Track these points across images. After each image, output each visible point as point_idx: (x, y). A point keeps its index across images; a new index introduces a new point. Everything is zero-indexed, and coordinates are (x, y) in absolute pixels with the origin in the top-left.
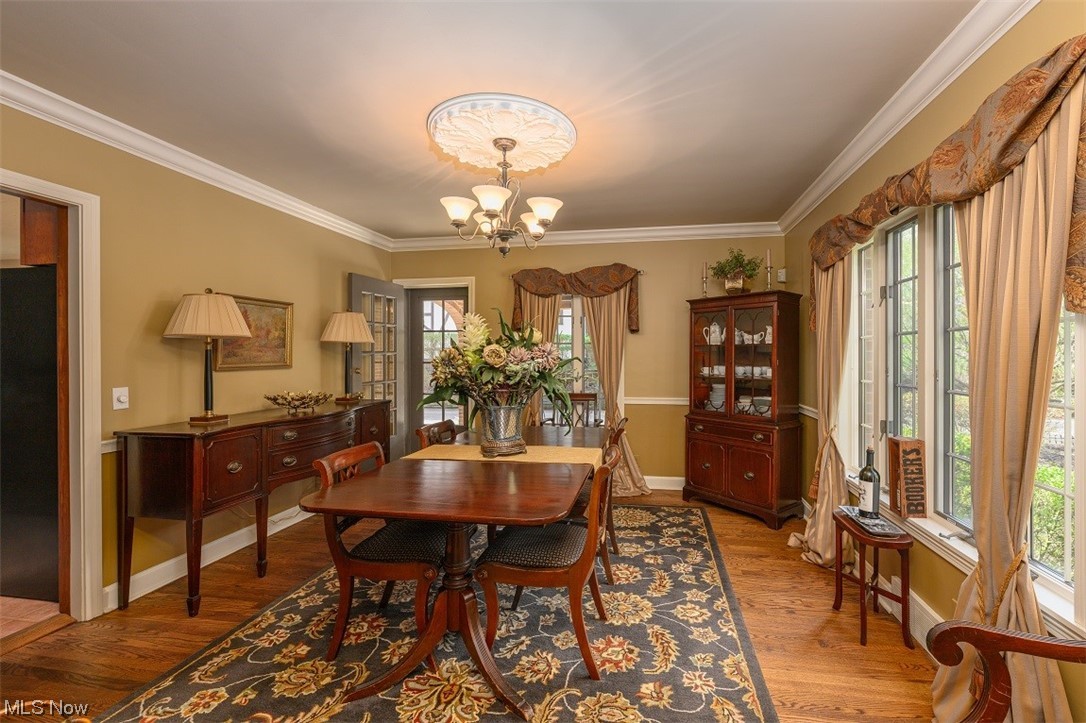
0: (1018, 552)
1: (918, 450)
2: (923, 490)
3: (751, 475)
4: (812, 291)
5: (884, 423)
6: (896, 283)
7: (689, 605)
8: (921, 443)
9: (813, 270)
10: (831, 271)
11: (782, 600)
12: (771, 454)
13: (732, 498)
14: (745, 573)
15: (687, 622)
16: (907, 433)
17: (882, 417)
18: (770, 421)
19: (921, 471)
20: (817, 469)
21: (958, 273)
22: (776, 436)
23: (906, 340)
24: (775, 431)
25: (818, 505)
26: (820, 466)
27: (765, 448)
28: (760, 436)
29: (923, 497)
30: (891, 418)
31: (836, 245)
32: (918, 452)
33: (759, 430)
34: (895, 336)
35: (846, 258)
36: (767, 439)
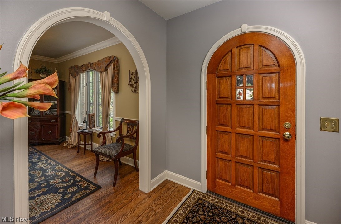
0: (107, 126)
1: (94, 115)
2: (94, 123)
3: (50, 132)
4: (69, 81)
5: (87, 112)
6: (89, 82)
7: (40, 165)
8: (94, 114)
9: (69, 76)
10: (75, 78)
11: (66, 155)
12: (57, 125)
13: (44, 140)
14: (53, 155)
15: (41, 167)
16: (91, 113)
17: (86, 111)
18: (57, 116)
19: (94, 119)
20: (71, 125)
21: (100, 83)
22: (59, 119)
23: (91, 95)
24: (58, 118)
25: (72, 133)
26: (72, 124)
27: (55, 123)
28: (53, 120)
29: (94, 124)
30: (88, 111)
31: (76, 72)
32: (93, 115)
33: (53, 119)
34: (89, 93)
35: (79, 76)
36: (56, 121)
